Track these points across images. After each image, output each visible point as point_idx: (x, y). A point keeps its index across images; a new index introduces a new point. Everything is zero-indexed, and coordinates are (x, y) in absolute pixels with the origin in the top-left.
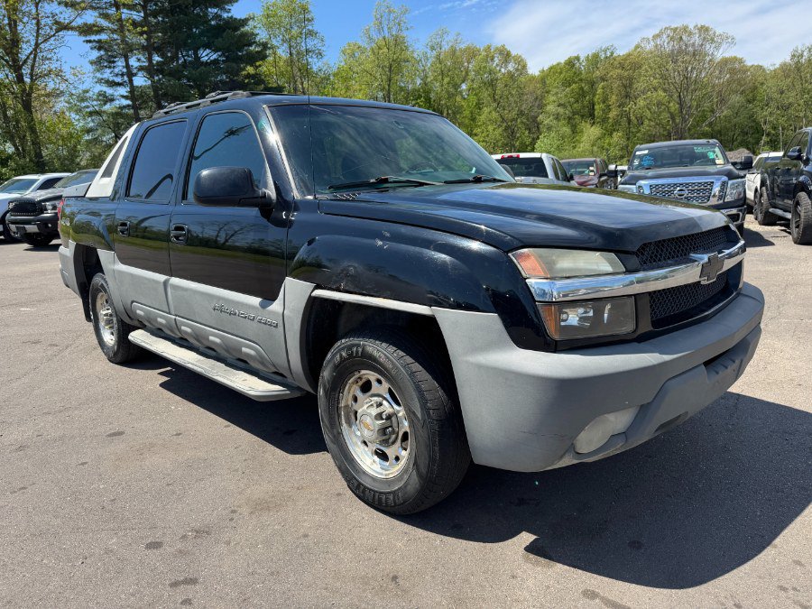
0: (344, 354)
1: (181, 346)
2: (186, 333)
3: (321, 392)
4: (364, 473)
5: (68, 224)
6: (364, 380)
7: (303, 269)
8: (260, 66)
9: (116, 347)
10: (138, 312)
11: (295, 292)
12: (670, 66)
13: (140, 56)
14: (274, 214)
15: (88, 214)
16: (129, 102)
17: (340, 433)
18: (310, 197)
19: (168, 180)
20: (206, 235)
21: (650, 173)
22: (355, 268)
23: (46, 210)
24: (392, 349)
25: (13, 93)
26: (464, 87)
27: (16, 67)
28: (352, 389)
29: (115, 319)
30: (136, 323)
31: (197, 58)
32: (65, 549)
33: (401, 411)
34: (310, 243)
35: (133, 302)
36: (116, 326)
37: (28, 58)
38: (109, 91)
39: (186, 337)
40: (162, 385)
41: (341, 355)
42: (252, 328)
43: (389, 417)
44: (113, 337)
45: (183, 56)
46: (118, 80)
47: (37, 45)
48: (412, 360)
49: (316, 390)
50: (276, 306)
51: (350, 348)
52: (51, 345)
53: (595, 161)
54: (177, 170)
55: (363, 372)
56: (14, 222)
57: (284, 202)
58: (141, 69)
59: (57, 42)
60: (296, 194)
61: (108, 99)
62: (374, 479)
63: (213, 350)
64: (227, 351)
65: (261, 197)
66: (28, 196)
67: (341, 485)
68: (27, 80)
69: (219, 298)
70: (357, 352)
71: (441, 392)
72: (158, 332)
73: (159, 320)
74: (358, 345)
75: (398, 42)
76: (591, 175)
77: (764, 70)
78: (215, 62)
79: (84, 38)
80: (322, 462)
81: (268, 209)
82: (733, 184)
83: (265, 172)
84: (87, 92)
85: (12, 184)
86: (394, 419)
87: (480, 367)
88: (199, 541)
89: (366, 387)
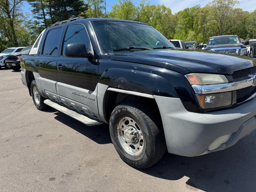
0: (119, 111)
1: (61, 105)
2: (63, 101)
3: (111, 124)
4: (126, 153)
5: (23, 64)
6: (126, 120)
7: (104, 80)
8: (86, 12)
9: (40, 105)
10: (47, 93)
11: (101, 88)
12: (218, 12)
13: (47, 9)
14: (93, 60)
15: (30, 60)
16: (44, 24)
17: (117, 139)
18: (106, 54)
19: (56, 49)
20: (69, 67)
21: (215, 46)
22: (124, 80)
23: (18, 59)
24: (137, 110)
25: (7, 21)
26: (151, 18)
27: (8, 13)
28: (122, 123)
29: (39, 95)
30: (46, 97)
31: (66, 10)
32: (21, 180)
33: (140, 132)
34: (106, 71)
35: (45, 90)
36: (39, 98)
37: (12, 10)
38: (38, 20)
39: (63, 102)
40: (55, 118)
41: (118, 111)
42: (86, 100)
43: (136, 134)
44: (39, 101)
45: (61, 9)
46: (40, 17)
47: (14, 6)
48: (145, 114)
49: (109, 123)
50: (94, 93)
51: (121, 109)
52: (19, 104)
53: (195, 43)
54: (59, 46)
55: (126, 117)
56: (8, 63)
57: (97, 56)
58: (48, 13)
59: (21, 5)
60: (101, 53)
61: (38, 23)
62: (130, 155)
63: (72, 107)
64: (77, 108)
65: (89, 54)
66: (12, 54)
67: (117, 156)
68: (12, 17)
69: (74, 90)
70: (124, 110)
71: (156, 126)
72: (53, 100)
73: (54, 96)
74: (125, 108)
75: (130, 4)
76: (194, 47)
77: (248, 13)
78: (71, 11)
79: (29, 3)
80: (110, 147)
81: (91, 58)
82: (243, 50)
83: (90, 45)
84: (31, 20)
85: (7, 50)
86: (137, 134)
87: (173, 118)
88: (68, 177)
89: (127, 123)
